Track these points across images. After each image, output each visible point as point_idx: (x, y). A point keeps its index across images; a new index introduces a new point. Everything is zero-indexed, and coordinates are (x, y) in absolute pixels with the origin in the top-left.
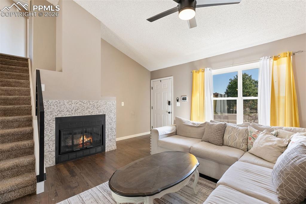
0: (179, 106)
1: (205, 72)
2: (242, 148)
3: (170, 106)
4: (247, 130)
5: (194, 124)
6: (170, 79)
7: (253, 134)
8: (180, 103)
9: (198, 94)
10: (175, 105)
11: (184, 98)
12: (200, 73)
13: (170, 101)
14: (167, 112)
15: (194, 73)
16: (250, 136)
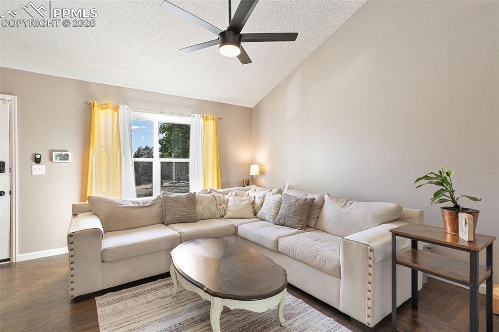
1: (121, 111)
3: (5, 175)
4: (213, 196)
5: (137, 202)
6: (4, 100)
7: (221, 199)
8: (44, 166)
10: (27, 172)
11: (60, 155)
12: (107, 110)
15: (95, 108)
16: (220, 201)
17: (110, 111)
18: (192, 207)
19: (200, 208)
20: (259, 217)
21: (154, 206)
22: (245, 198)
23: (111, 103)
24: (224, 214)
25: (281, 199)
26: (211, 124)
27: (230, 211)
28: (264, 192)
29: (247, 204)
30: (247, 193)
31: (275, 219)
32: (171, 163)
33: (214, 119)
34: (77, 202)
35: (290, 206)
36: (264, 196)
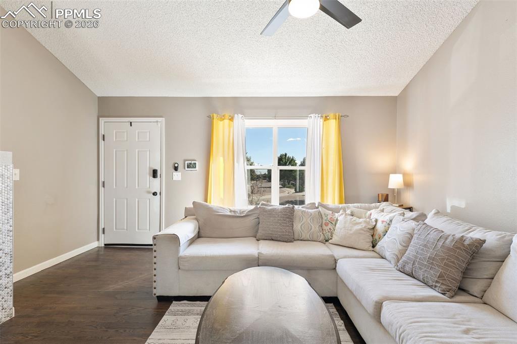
0: (180, 179)
1: (235, 120)
2: (320, 240)
3: (157, 180)
4: (319, 212)
5: (234, 212)
6: (157, 122)
7: (329, 217)
8: (180, 173)
9: (221, 159)
10: (170, 177)
11: (190, 163)
12: (225, 120)
13: (156, 168)
14: (149, 192)
16: (326, 220)
17: (227, 121)
18: (286, 223)
19: (297, 226)
20: (377, 251)
21: (249, 217)
22: (361, 220)
23: (228, 114)
24: (330, 237)
25: (414, 230)
26: (333, 124)
27: (337, 236)
28: (392, 215)
29: (361, 229)
30: (369, 213)
31: (398, 262)
32: (295, 171)
33: (337, 117)
35: (425, 246)
36: (391, 221)
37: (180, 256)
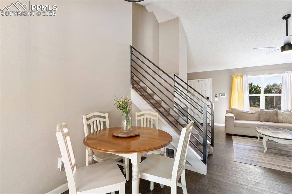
1: (243, 77)
5: (248, 112)
6: (209, 80)
8: (218, 98)
10: (214, 100)
11: (222, 94)
13: (208, 96)
15: (234, 78)
17: (239, 78)
18: (275, 116)
19: (280, 117)
23: (240, 75)
34: (228, 109)
37: (235, 123)
